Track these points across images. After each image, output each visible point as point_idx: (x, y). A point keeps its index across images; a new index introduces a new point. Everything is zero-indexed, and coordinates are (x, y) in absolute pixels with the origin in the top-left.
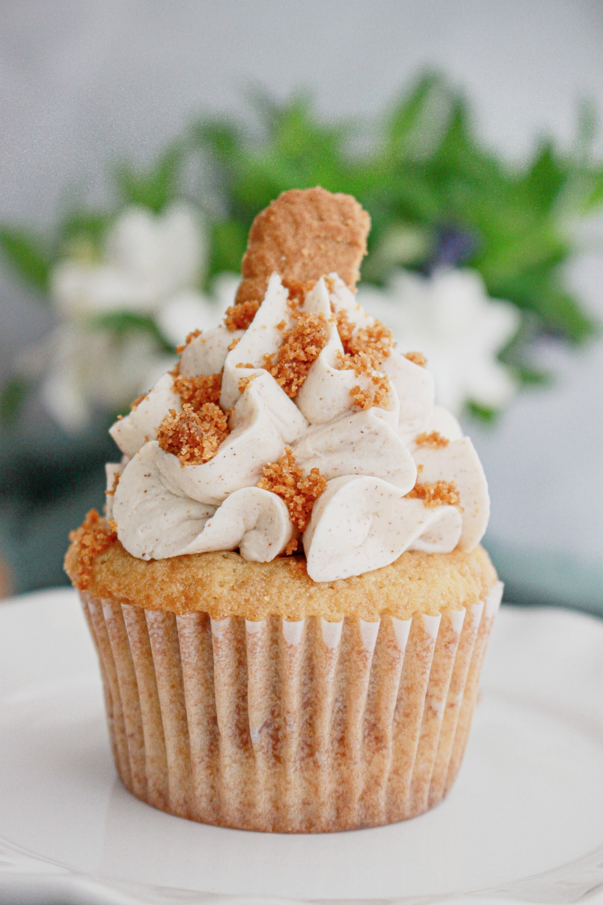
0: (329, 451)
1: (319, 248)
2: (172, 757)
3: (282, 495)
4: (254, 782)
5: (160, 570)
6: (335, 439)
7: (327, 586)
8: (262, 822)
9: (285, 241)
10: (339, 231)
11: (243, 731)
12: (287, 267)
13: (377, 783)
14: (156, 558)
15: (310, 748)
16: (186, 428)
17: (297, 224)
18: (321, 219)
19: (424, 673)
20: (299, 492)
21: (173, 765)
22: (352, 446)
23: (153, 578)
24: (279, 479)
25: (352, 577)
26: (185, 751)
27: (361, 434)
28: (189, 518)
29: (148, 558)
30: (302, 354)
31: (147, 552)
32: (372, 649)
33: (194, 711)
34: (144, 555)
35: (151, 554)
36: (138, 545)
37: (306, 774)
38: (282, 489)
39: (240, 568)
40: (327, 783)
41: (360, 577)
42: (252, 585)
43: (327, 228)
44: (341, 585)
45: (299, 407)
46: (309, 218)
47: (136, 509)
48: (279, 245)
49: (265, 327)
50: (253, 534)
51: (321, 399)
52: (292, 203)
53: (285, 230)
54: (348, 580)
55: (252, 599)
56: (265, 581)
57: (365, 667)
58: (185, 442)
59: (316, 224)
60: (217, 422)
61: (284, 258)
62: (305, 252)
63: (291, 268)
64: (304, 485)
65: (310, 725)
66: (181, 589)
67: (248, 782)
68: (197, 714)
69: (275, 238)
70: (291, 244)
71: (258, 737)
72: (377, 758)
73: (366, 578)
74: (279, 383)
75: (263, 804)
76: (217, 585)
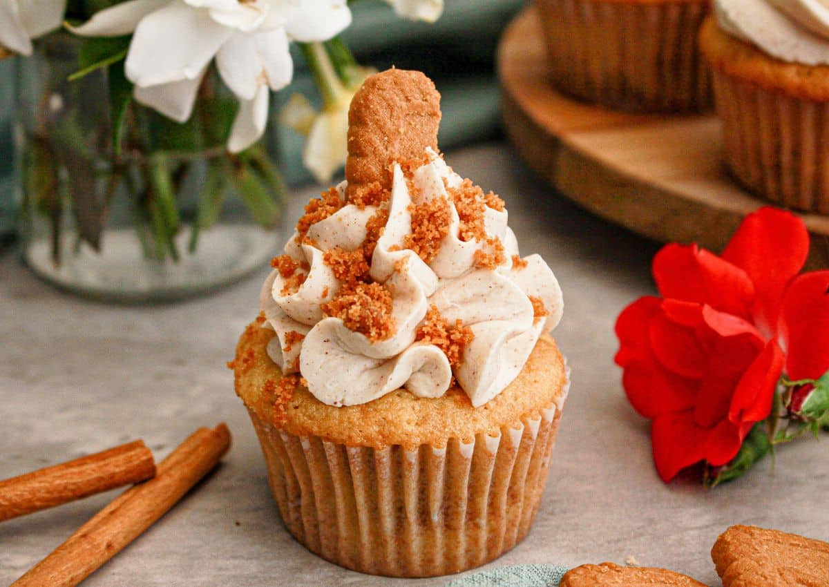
0: (464, 302)
1: (410, 124)
2: (366, 538)
3: (440, 346)
4: (433, 546)
5: (355, 416)
6: (469, 293)
7: (483, 408)
8: (438, 570)
9: (385, 124)
10: (422, 107)
11: (424, 513)
12: (389, 145)
13: (513, 525)
14: (347, 404)
15: (473, 515)
16: (370, 314)
17: (391, 108)
18: (408, 100)
19: (542, 446)
20: (452, 342)
21: (366, 542)
22: (482, 297)
23: (350, 423)
24: (435, 333)
25: (496, 396)
26: (377, 532)
27: (489, 289)
28: (366, 370)
29: (339, 405)
30: (437, 233)
31: (338, 400)
32: (518, 446)
33: (387, 507)
34: (335, 403)
35: (342, 401)
36: (329, 396)
37: (468, 533)
38: (440, 341)
39: (417, 405)
40: (484, 536)
41: (501, 394)
42: (432, 420)
43: (414, 107)
44: (492, 405)
45: (432, 268)
46: (399, 101)
47: (321, 367)
48: (380, 128)
49: (401, 213)
50: (419, 375)
51: (453, 264)
52: (384, 90)
53: (383, 114)
54: (495, 399)
55: (435, 431)
56: (440, 413)
57: (513, 457)
58: (371, 325)
59: (404, 104)
60: (385, 300)
61: (386, 138)
62: (402, 130)
63: (393, 145)
64: (457, 336)
65: (472, 500)
66: (377, 429)
67: (428, 546)
68: (389, 510)
69: (376, 122)
70: (389, 125)
71: (436, 517)
72: (513, 509)
73: (506, 392)
74: (421, 258)
75: (439, 559)
76: (405, 423)
